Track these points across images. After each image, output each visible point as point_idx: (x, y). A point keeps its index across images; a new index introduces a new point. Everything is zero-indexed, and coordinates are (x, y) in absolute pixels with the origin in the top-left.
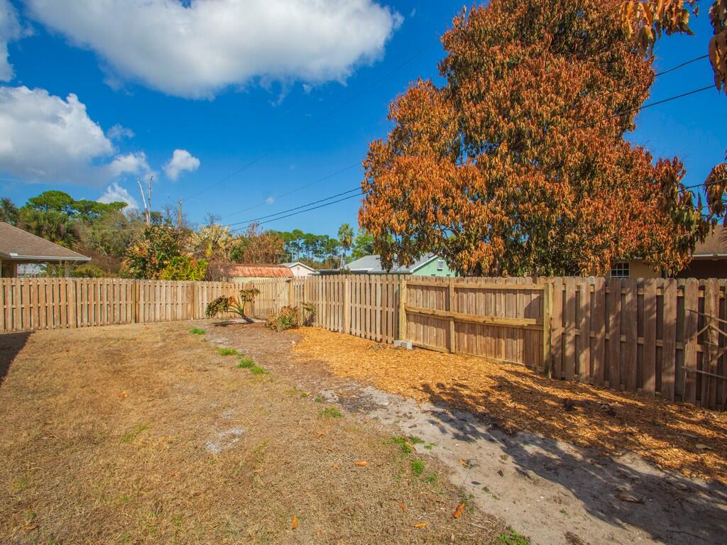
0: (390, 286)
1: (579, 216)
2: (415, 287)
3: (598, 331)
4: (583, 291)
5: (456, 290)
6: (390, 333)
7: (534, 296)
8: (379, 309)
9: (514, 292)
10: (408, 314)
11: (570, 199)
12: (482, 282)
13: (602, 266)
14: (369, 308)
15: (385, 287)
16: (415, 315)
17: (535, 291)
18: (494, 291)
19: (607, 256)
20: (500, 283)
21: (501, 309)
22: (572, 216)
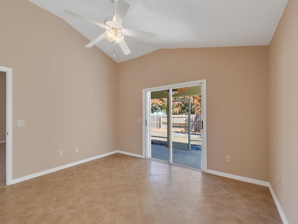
0: (158, 117)
1: (194, 103)
2: (164, 117)
3: (195, 123)
4: (193, 117)
5: (173, 117)
6: (158, 127)
7: (186, 118)
8: (155, 122)
9: (183, 117)
10: (162, 123)
11: (192, 99)
12: (178, 116)
13: (198, 113)
14: (153, 122)
15: (157, 117)
16: (164, 123)
17: (187, 117)
18: (180, 117)
19: (199, 111)
20: (181, 116)
21: (181, 121)
22: (193, 103)
